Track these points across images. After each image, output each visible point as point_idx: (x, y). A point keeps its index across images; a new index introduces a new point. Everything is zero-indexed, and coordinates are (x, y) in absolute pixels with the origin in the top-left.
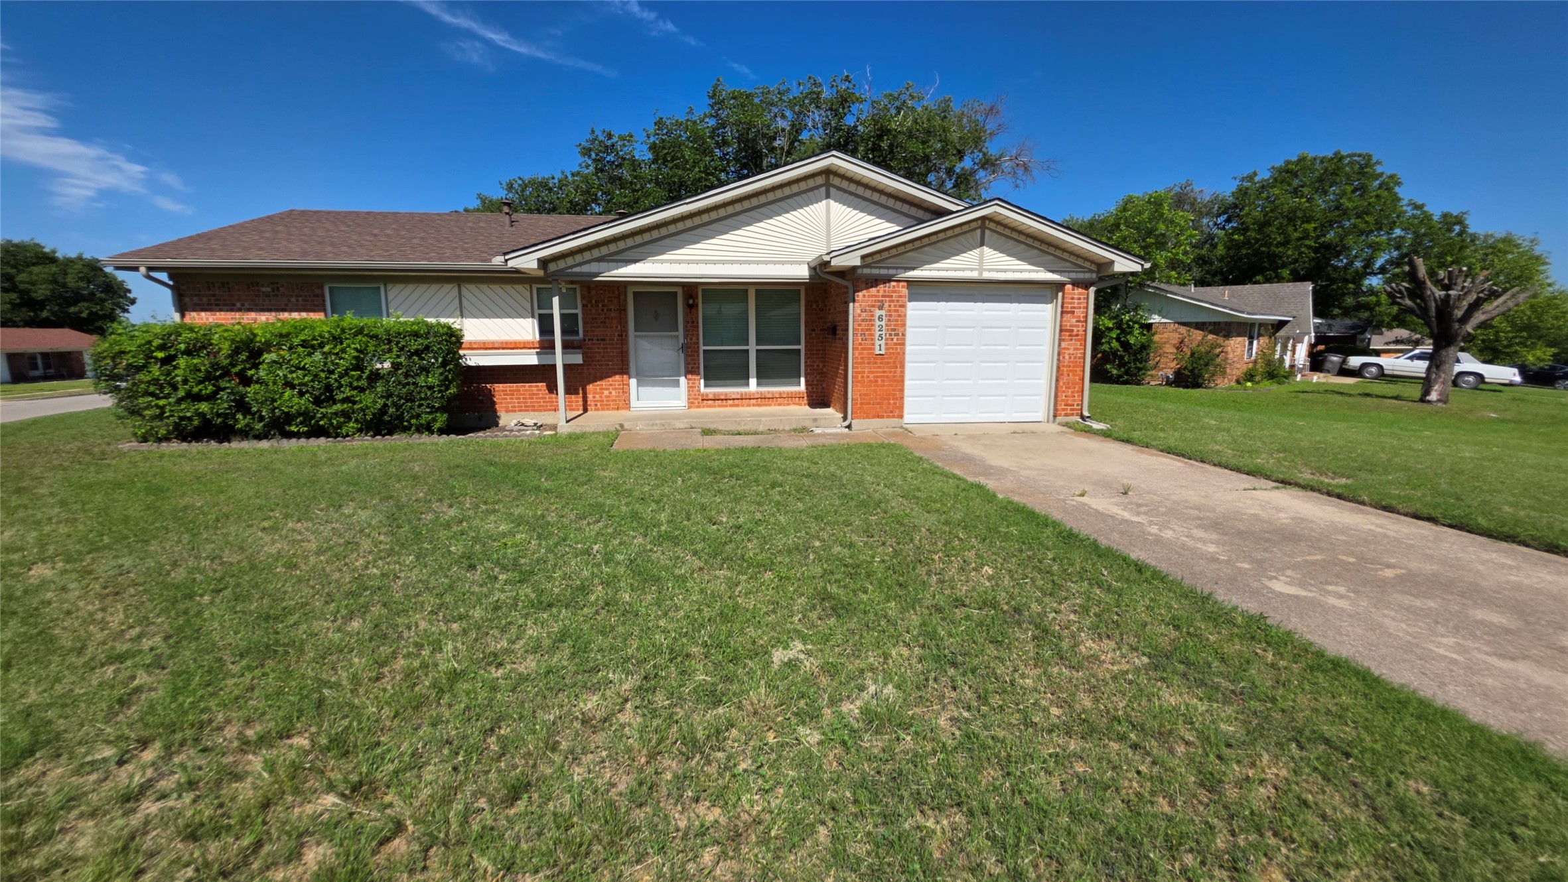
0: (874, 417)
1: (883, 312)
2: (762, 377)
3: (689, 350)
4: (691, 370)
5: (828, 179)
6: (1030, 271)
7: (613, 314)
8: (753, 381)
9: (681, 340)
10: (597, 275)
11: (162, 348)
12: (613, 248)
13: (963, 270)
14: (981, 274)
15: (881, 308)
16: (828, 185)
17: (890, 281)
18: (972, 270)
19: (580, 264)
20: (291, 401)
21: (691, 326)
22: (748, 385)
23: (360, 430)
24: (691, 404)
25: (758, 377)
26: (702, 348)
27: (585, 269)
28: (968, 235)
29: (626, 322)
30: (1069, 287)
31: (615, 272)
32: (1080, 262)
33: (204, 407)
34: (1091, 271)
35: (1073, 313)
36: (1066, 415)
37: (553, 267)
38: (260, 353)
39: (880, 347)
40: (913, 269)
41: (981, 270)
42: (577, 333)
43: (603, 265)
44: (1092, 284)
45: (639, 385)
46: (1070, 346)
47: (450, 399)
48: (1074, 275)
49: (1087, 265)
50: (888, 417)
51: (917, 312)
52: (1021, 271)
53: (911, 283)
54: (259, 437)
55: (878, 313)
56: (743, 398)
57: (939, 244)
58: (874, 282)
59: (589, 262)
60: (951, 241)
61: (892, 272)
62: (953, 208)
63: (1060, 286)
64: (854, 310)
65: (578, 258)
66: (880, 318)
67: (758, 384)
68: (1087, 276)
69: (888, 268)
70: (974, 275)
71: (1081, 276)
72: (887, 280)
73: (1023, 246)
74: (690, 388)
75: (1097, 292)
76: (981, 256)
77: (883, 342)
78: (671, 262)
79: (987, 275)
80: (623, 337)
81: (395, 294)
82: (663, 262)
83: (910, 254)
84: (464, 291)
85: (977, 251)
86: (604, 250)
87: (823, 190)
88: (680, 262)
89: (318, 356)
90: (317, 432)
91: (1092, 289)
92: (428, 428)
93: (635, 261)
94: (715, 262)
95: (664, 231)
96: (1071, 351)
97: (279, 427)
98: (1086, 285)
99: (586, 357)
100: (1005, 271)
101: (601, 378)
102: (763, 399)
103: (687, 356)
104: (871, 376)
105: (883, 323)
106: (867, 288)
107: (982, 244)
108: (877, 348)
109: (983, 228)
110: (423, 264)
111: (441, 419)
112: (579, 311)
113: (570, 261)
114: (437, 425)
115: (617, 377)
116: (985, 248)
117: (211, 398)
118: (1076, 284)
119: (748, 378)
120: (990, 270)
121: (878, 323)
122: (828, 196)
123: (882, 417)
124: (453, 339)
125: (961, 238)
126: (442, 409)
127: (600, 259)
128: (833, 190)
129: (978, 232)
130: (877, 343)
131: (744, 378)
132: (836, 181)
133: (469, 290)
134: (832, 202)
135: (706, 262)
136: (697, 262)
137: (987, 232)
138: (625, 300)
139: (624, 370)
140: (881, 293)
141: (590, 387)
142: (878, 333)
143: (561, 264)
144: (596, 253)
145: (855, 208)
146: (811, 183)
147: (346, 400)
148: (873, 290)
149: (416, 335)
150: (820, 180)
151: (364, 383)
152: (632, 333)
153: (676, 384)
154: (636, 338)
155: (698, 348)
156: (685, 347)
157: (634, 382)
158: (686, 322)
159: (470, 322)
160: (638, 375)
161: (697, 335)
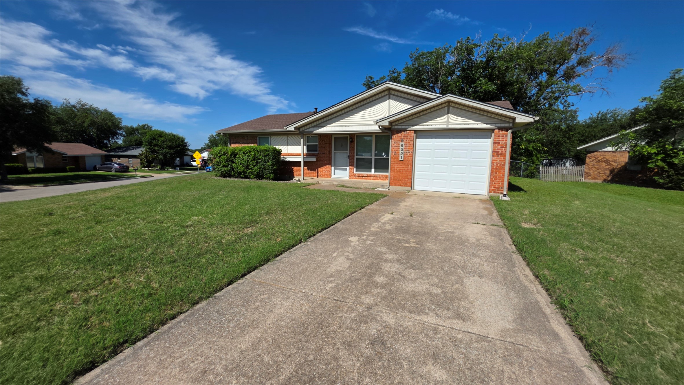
0: (398, 185)
1: (403, 143)
2: (377, 169)
3: (351, 157)
4: (351, 165)
5: (389, 92)
6: (473, 124)
7: (327, 145)
8: (373, 170)
9: (348, 154)
10: (313, 132)
11: (219, 153)
12: (318, 123)
13: (439, 125)
14: (448, 126)
15: (402, 141)
16: (390, 94)
17: (407, 131)
18: (443, 125)
19: (308, 128)
20: (241, 168)
21: (352, 149)
22: (371, 171)
23: (255, 178)
24: (350, 177)
25: (375, 168)
26: (356, 157)
27: (310, 130)
28: (442, 110)
29: (331, 148)
30: (497, 131)
31: (318, 131)
32: (502, 118)
33: (226, 169)
34: (509, 122)
35: (499, 143)
36: (494, 193)
37: (301, 130)
38: (237, 154)
39: (401, 157)
40: (416, 125)
41: (448, 124)
42: (317, 151)
43: (315, 128)
44: (510, 129)
45: (335, 169)
46: (498, 159)
47: (274, 170)
48: (499, 125)
49: (507, 119)
50: (405, 186)
51: (421, 143)
52: (469, 124)
53: (416, 131)
54: (236, 178)
55: (401, 143)
56: (368, 176)
57: (428, 115)
58: (400, 131)
59: (311, 128)
60: (434, 113)
61: (407, 127)
62: (433, 97)
63: (493, 130)
64: (392, 142)
65: (308, 126)
66: (402, 146)
67: (375, 172)
68: (507, 125)
69: (405, 125)
70: (445, 127)
71: (503, 125)
72: (405, 130)
73: (470, 113)
74: (350, 171)
75: (512, 133)
76: (448, 118)
77: (402, 155)
78: (334, 126)
79: (450, 127)
80: (330, 152)
81: (273, 139)
82: (332, 126)
83: (415, 119)
84: (288, 138)
85: (446, 116)
86: (315, 124)
87: (388, 96)
88: (337, 126)
89: (246, 157)
90: (246, 177)
91: (510, 131)
92: (268, 178)
93: (324, 127)
94: (348, 126)
95: (333, 116)
96: (498, 162)
97: (239, 175)
98: (507, 129)
99: (317, 159)
100: (460, 124)
101: (323, 166)
102: (375, 177)
103: (350, 160)
104: (398, 169)
105: (403, 148)
106: (397, 134)
107: (448, 113)
108: (400, 157)
109: (449, 106)
110: (276, 130)
111: (272, 176)
112: (317, 144)
113: (306, 127)
114: (271, 178)
115: (327, 166)
116: (450, 115)
117: (227, 166)
118: (500, 129)
119: (371, 169)
120: (452, 124)
121: (401, 147)
122: (389, 98)
123: (402, 186)
124: (279, 152)
125: (438, 111)
126: (271, 173)
127: (314, 127)
128: (391, 96)
129: (446, 108)
130: (400, 156)
131: (370, 169)
132: (393, 92)
133: (290, 137)
134: (391, 100)
135: (346, 126)
136: (343, 126)
137: (451, 108)
138: (331, 140)
139: (330, 164)
140: (403, 135)
141: (319, 169)
142: (400, 152)
143: (303, 129)
144: (313, 125)
145: (400, 102)
146: (383, 94)
147: (251, 169)
148: (399, 135)
149: (266, 151)
150: (386, 93)
151: (255, 164)
152: (333, 151)
153: (346, 170)
154: (334, 153)
155: (354, 157)
156: (349, 157)
157: (333, 168)
158: (350, 147)
159: (290, 147)
160: (334, 166)
161: (354, 152)
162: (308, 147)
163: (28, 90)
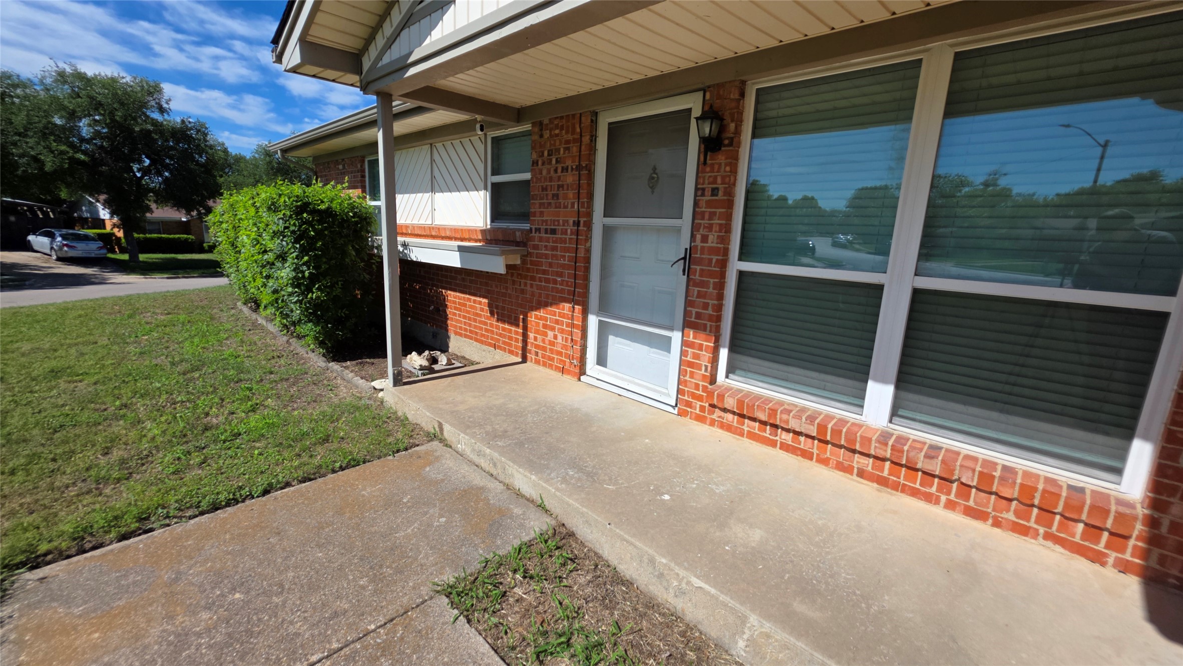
3: (701, 267)
9: (685, 243)
21: (710, 203)
22: (858, 399)
24: (685, 407)
26: (736, 266)
29: (591, 195)
42: (528, 216)
45: (604, 330)
67: (895, 411)
74: (688, 364)
80: (583, 225)
84: (434, 153)
101: (548, 304)
103: (691, 282)
112: (530, 174)
115: (567, 306)
119: (862, 380)
133: (438, 151)
138: (593, 149)
139: (576, 296)
141: (533, 317)
152: (599, 220)
153: (665, 344)
154: (608, 231)
155: (723, 264)
156: (689, 260)
157: (593, 321)
158: (699, 191)
159: (442, 199)
160: (603, 309)
161: (727, 229)
162: (498, 194)
163: (171, 103)
